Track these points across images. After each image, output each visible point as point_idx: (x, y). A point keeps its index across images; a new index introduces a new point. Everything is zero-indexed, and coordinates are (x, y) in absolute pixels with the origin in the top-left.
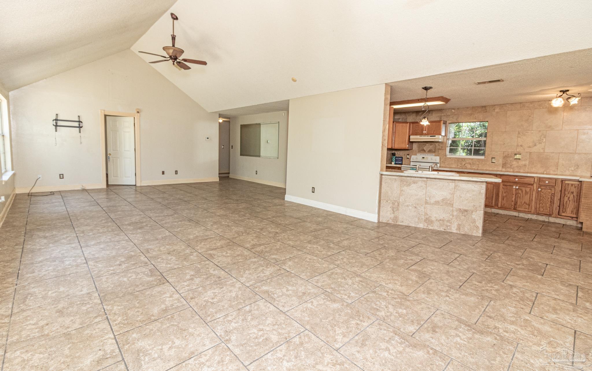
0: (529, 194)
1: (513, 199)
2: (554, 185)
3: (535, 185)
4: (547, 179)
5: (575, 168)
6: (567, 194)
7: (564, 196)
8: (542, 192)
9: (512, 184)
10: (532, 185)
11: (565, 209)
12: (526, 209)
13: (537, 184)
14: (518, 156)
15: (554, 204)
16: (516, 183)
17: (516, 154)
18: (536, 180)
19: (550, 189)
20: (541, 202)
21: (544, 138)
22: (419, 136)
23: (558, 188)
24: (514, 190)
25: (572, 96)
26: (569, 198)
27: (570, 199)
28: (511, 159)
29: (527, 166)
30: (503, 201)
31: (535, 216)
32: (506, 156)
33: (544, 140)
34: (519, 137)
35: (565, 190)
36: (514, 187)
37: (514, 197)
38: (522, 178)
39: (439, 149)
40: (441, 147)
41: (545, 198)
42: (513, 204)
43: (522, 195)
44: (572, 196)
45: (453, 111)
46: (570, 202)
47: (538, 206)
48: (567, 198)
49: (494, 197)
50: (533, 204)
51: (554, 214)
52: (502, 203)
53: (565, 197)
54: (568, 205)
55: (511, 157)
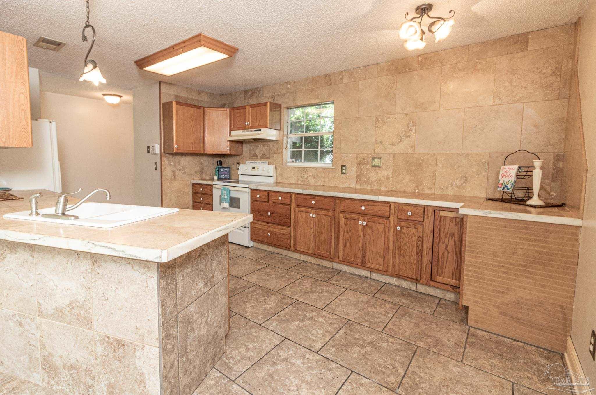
0: (383, 236)
1: (360, 245)
2: (422, 219)
3: (392, 219)
4: (410, 208)
5: (462, 182)
6: (443, 238)
7: (439, 242)
8: (404, 233)
9: (356, 216)
10: (388, 218)
11: (442, 268)
12: (380, 265)
13: (394, 217)
14: (376, 162)
15: (423, 258)
16: (363, 214)
17: (373, 159)
18: (393, 207)
19: (415, 228)
20: (402, 252)
21: (413, 126)
22: (241, 131)
23: (428, 226)
24: (361, 227)
25: (439, 18)
26: (447, 246)
27: (449, 248)
28: (367, 167)
29: (391, 179)
30: (345, 249)
31: (395, 279)
32: (360, 161)
33: (414, 131)
34: (377, 127)
35: (440, 230)
36: (360, 222)
37: (361, 242)
38: (370, 205)
39: (274, 153)
40: (276, 149)
41: (408, 244)
42: (360, 254)
43: (372, 238)
44: (452, 242)
45: (289, 86)
46: (450, 254)
47: (397, 262)
48: (444, 246)
49: (333, 241)
50: (389, 257)
51: (424, 278)
52: (344, 251)
53: (441, 244)
54: (445, 260)
55: (367, 163)
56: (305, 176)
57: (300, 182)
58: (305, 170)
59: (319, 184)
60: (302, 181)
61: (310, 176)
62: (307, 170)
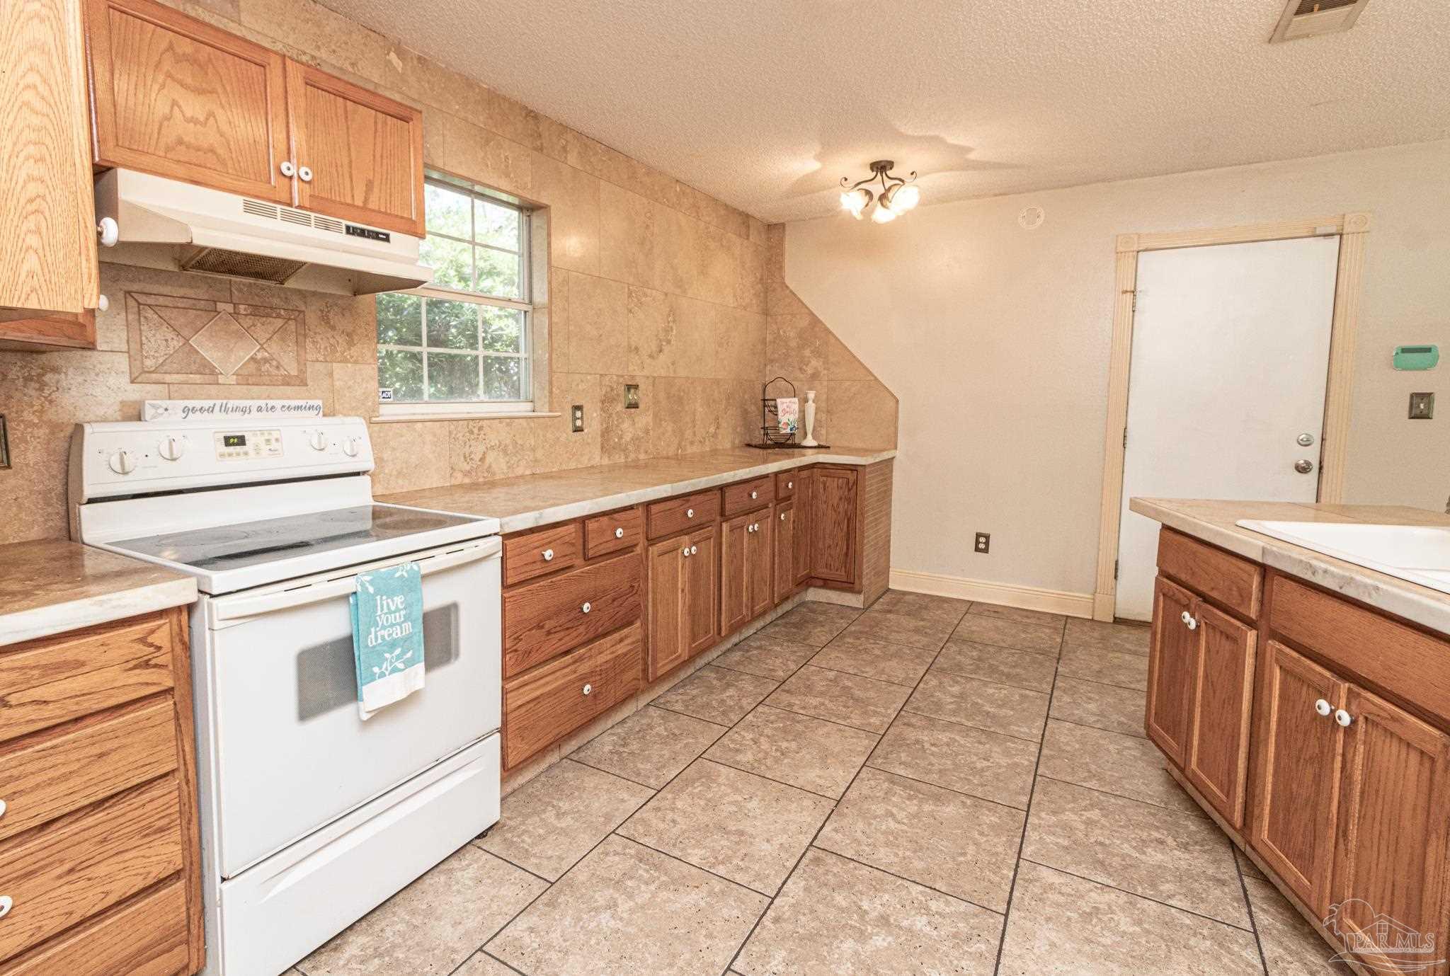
56: (479, 449)
57: (459, 479)
58: (476, 431)
59: (519, 471)
60: (467, 474)
61: (492, 448)
62: (480, 428)
